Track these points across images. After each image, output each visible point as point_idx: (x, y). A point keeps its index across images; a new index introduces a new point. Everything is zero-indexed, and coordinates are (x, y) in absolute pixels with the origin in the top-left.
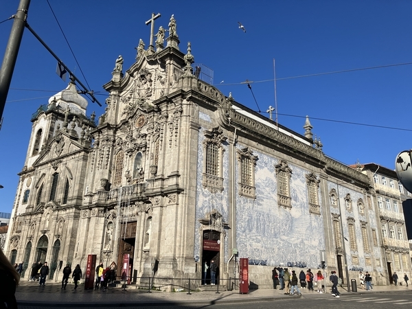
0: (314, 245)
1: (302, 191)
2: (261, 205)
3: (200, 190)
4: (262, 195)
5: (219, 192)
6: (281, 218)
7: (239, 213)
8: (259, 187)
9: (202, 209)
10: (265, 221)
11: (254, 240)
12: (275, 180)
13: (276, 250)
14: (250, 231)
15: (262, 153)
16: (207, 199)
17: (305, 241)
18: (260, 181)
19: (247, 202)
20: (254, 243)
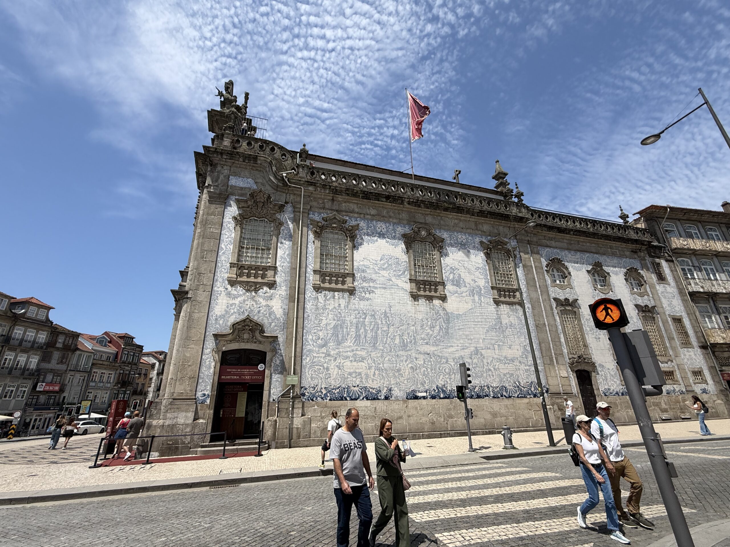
0: (510, 357)
1: (473, 269)
2: (368, 299)
3: (221, 289)
4: (371, 284)
5: (265, 288)
6: (420, 316)
7: (312, 317)
8: (363, 271)
9: (223, 316)
10: (376, 324)
11: (347, 357)
12: (404, 258)
13: (407, 372)
14: (339, 343)
15: (372, 220)
16: (237, 301)
17: (483, 352)
18: (366, 263)
19: (334, 297)
20: (348, 363)
